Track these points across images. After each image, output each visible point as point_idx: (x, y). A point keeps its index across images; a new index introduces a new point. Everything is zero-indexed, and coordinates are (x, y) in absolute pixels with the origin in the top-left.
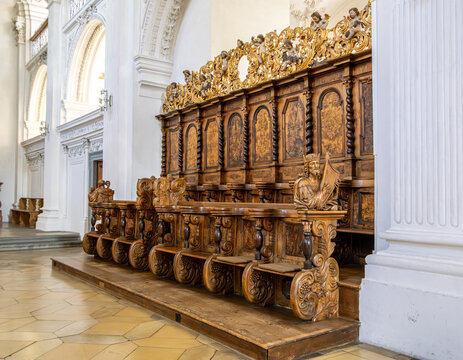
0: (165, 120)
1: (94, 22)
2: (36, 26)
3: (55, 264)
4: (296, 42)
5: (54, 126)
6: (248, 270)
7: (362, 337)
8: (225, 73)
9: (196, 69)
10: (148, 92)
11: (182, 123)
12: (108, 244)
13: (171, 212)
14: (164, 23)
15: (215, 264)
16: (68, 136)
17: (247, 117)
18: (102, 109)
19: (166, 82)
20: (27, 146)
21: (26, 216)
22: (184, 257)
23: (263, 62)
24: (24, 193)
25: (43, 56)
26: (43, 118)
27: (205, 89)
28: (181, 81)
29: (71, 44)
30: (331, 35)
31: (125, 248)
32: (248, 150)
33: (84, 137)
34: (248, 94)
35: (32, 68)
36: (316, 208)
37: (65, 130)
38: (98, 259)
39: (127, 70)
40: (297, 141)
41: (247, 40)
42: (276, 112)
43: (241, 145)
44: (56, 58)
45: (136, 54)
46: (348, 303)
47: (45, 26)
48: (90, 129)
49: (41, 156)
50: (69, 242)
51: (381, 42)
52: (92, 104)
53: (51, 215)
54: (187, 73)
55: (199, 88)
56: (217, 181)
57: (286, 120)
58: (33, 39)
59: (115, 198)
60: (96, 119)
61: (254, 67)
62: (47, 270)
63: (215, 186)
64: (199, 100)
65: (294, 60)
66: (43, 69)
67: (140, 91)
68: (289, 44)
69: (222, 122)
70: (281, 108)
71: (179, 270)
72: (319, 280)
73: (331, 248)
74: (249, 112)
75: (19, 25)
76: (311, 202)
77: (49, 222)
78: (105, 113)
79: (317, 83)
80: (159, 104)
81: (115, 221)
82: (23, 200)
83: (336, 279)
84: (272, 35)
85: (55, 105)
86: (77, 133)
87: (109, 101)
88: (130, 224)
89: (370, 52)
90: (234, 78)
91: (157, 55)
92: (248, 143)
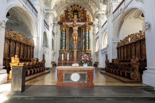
0: (118, 48)
1: (105, 32)
2: (97, 32)
3: (100, 72)
4: (137, 35)
5: (100, 50)
6: (126, 72)
7: (143, 83)
8: (127, 40)
9: (122, 40)
10: (114, 44)
11: (120, 49)
12: (108, 69)
13: (116, 64)
14: (117, 32)
15: (122, 72)
16: (102, 51)
17: (131, 48)
18: (107, 47)
19: (117, 42)
20: (96, 53)
21: (96, 65)
22: (118, 71)
23: (132, 39)
24: (96, 61)
25: (98, 37)
26: (98, 48)
27: (124, 43)
28: (120, 42)
29: (102, 36)
30: (143, 34)
31: (110, 70)
32: (131, 54)
33: (105, 52)
34: (130, 44)
35: (96, 39)
36: (134, 63)
37: (102, 50)
38: (107, 72)
39: (111, 41)
40: (139, 52)
41: (130, 35)
42: (135, 47)
43: (130, 53)
44: (100, 38)
45: (112, 38)
46: (141, 78)
47: (98, 32)
48: (105, 50)
49: (98, 55)
50: (102, 69)
51: (147, 37)
52: (105, 46)
53: (100, 65)
54: (121, 40)
55: (123, 43)
56: (126, 59)
57: (137, 48)
58: (96, 35)
59: (109, 62)
60: (106, 49)
61: (131, 39)
62: (99, 73)
63: (125, 60)
64: (123, 45)
65: (137, 38)
66: (98, 40)
67: (113, 44)
68: (136, 36)
69: (127, 49)
70: (136, 46)
71: (117, 73)
72: (136, 74)
73: (138, 70)
74: (131, 47)
75: (94, 32)
76: (133, 62)
77: (100, 66)
78: (108, 48)
79: (142, 42)
80: (117, 46)
81: (109, 66)
82: (96, 62)
83: (139, 74)
84: (134, 34)
85: (100, 46)
86: (103, 51)
87: (108, 46)
88: (111, 66)
89: (145, 38)
90: (128, 41)
91: (116, 37)
92: (131, 52)
